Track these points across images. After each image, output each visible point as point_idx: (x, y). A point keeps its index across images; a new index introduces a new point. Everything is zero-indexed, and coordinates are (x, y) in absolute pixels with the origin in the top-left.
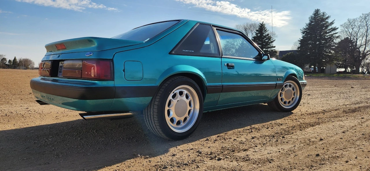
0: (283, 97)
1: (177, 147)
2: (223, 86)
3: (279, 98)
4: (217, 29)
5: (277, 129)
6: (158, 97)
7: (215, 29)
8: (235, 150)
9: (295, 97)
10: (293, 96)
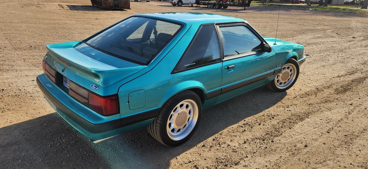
0: (280, 78)
1: (177, 158)
2: (222, 89)
3: (276, 80)
4: (220, 27)
5: (269, 125)
6: (160, 116)
7: (218, 26)
8: (227, 165)
9: (292, 78)
10: (290, 77)
